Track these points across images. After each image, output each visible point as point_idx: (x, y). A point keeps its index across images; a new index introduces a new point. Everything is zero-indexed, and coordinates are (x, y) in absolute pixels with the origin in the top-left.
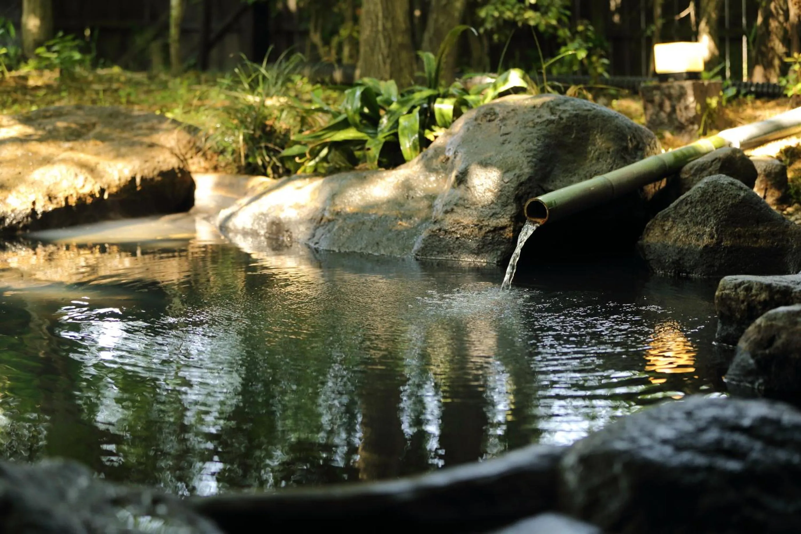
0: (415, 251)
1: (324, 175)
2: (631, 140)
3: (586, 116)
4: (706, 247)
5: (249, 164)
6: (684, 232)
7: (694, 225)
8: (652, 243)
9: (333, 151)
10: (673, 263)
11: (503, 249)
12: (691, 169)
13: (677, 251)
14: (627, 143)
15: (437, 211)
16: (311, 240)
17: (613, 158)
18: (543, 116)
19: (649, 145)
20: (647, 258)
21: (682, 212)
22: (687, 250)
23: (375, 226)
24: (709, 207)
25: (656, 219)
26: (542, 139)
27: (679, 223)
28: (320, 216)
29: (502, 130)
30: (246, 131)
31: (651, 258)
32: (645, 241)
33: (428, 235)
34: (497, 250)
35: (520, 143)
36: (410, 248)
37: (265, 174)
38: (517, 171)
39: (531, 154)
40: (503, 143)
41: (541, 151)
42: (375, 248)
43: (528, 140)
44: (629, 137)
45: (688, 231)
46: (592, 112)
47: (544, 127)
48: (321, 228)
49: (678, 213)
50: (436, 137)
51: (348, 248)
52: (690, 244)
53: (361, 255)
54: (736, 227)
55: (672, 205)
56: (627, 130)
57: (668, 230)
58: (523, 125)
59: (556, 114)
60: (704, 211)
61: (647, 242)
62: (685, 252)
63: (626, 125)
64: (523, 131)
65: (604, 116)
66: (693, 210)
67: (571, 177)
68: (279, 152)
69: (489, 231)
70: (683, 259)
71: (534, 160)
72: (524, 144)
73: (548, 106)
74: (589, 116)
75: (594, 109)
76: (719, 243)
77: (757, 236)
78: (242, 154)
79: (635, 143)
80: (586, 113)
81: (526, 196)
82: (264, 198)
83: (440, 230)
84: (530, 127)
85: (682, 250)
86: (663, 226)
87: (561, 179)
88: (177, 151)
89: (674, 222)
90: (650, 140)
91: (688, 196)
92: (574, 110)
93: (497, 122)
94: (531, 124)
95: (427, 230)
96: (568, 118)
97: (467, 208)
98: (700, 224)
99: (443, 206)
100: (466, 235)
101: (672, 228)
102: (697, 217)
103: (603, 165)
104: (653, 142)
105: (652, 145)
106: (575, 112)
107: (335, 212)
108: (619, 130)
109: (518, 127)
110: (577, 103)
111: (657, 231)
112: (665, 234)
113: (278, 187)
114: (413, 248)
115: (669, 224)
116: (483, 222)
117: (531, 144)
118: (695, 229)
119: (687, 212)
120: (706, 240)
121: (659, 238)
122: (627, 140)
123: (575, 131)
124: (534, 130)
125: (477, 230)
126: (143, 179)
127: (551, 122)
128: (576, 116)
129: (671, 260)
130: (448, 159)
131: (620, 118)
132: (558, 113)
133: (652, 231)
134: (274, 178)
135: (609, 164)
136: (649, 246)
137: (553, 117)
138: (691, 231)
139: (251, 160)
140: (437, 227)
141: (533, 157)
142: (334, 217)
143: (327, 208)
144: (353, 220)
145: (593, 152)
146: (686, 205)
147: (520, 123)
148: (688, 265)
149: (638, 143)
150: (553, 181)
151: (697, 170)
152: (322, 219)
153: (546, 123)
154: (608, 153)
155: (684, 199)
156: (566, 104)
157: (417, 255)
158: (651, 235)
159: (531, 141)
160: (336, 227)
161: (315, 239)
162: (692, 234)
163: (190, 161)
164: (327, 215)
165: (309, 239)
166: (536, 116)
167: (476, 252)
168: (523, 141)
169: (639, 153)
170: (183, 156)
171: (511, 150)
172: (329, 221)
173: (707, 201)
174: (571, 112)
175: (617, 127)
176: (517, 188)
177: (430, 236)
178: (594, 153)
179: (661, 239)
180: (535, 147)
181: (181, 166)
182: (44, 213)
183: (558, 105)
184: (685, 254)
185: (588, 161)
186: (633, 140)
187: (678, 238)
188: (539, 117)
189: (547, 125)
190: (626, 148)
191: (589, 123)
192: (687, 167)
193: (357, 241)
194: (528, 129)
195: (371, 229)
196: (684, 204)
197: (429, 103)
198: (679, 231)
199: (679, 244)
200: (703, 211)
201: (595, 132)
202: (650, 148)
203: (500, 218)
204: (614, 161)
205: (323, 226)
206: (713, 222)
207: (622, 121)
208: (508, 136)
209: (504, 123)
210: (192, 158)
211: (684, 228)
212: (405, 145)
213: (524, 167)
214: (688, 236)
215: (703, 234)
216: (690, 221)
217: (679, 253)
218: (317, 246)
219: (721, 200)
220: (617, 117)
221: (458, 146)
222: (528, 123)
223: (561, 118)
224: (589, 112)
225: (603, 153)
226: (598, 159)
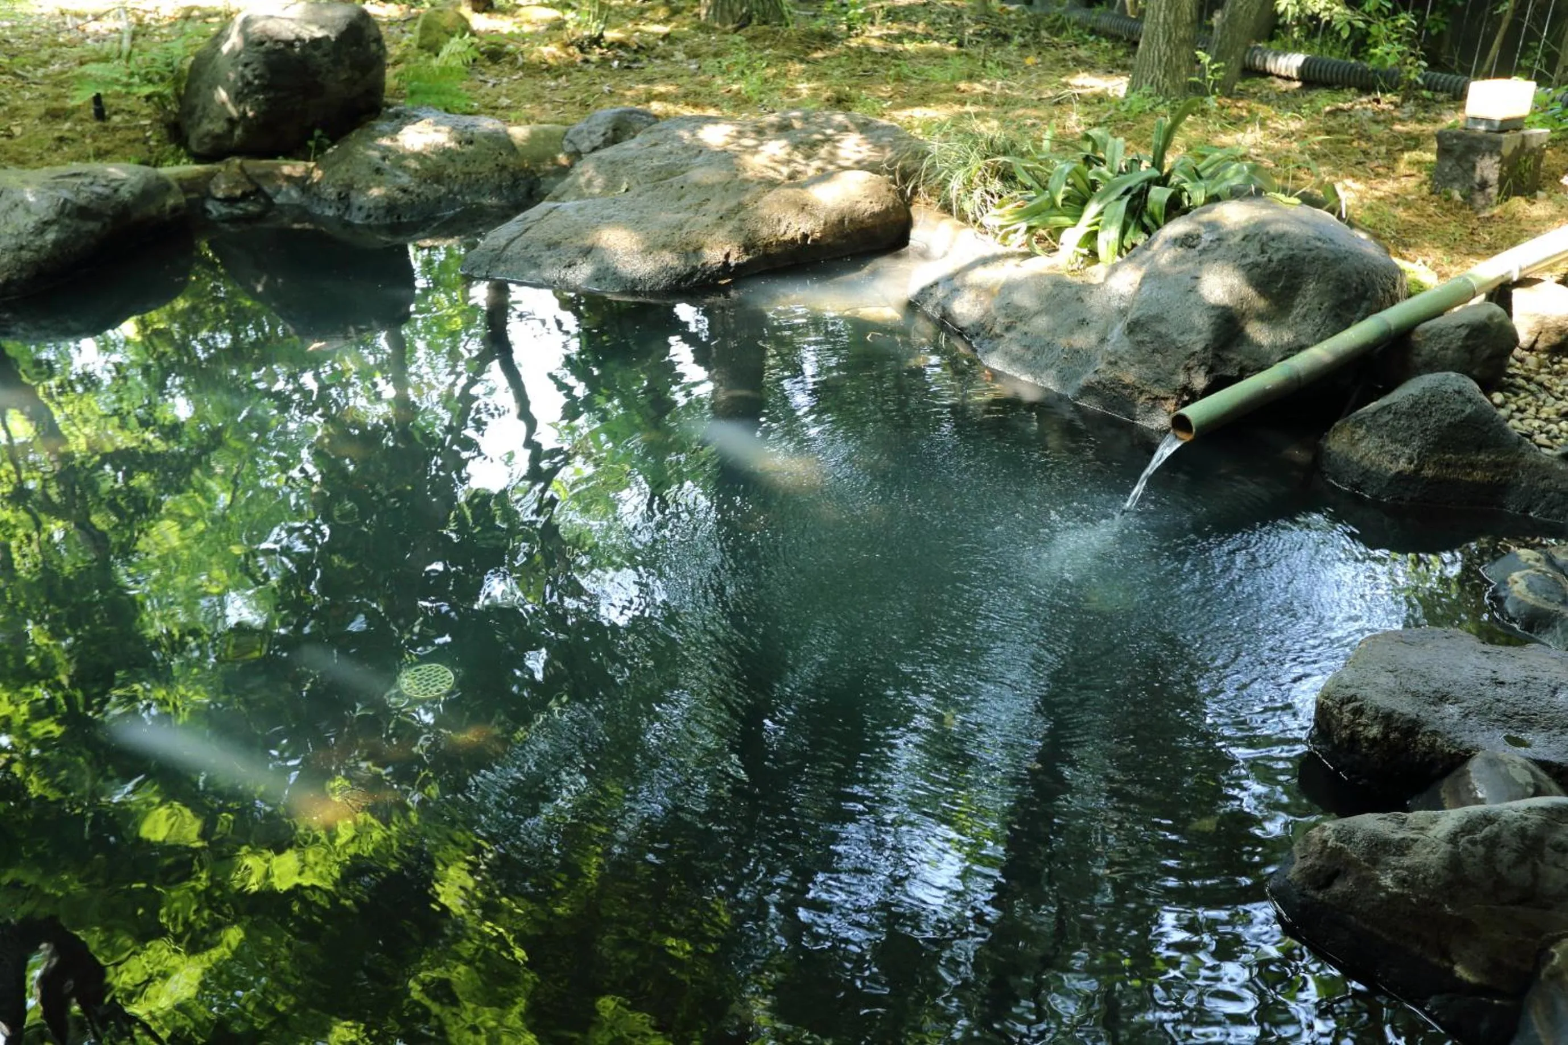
3: (1304, 258)
4: (1399, 473)
6: (1377, 447)
7: (1392, 442)
8: (1334, 450)
12: (1427, 331)
13: (1361, 471)
18: (1249, 256)
21: (1380, 420)
22: (1374, 472)
24: (1416, 423)
25: (1348, 421)
26: (1237, 292)
27: (1374, 434)
32: (1328, 443)
38: (1193, 336)
39: (1216, 313)
40: (1190, 291)
45: (1382, 447)
46: (1314, 253)
49: (1375, 421)
52: (1380, 465)
54: (1445, 453)
57: (1358, 440)
59: (1266, 255)
60: (1409, 427)
61: (1330, 446)
62: (1370, 474)
65: (1327, 258)
66: (1395, 423)
70: (1366, 484)
74: (1308, 259)
75: (1318, 247)
76: (1417, 471)
77: (1473, 466)
80: (1307, 253)
85: (1368, 471)
86: (1353, 432)
89: (1368, 431)
93: (1196, 251)
96: (1280, 261)
97: (1131, 365)
98: (1400, 442)
101: (1364, 437)
102: (1398, 433)
103: (1309, 325)
106: (1291, 252)
108: (1343, 278)
111: (1345, 437)
112: (1354, 444)
115: (1362, 432)
116: (1145, 386)
118: (1391, 447)
119: (1386, 424)
120: (1402, 464)
121: (1345, 446)
123: (1283, 280)
126: (851, 220)
127: (1255, 266)
128: (1292, 257)
132: (1269, 254)
133: (1339, 434)
136: (1330, 452)
137: (1260, 260)
138: (1386, 448)
140: (1097, 378)
143: (999, 319)
145: (1300, 306)
146: (1389, 412)
154: (1319, 310)
156: (1284, 239)
158: (1336, 439)
162: (1386, 452)
173: (1417, 415)
179: (1346, 448)
182: (737, 265)
183: (1273, 241)
184: (1370, 477)
185: (1290, 318)
187: (1366, 454)
188: (1244, 256)
191: (1306, 268)
196: (1385, 411)
198: (1371, 445)
199: (1366, 462)
201: (1310, 281)
204: (1325, 321)
206: (1416, 443)
207: (1351, 266)
208: (1199, 281)
211: (1378, 442)
214: (1380, 454)
215: (1400, 456)
216: (1388, 436)
217: (1364, 473)
219: (1437, 416)
220: (1345, 259)
223: (1270, 260)
224: (1310, 253)
225: (1313, 310)
226: (1304, 316)
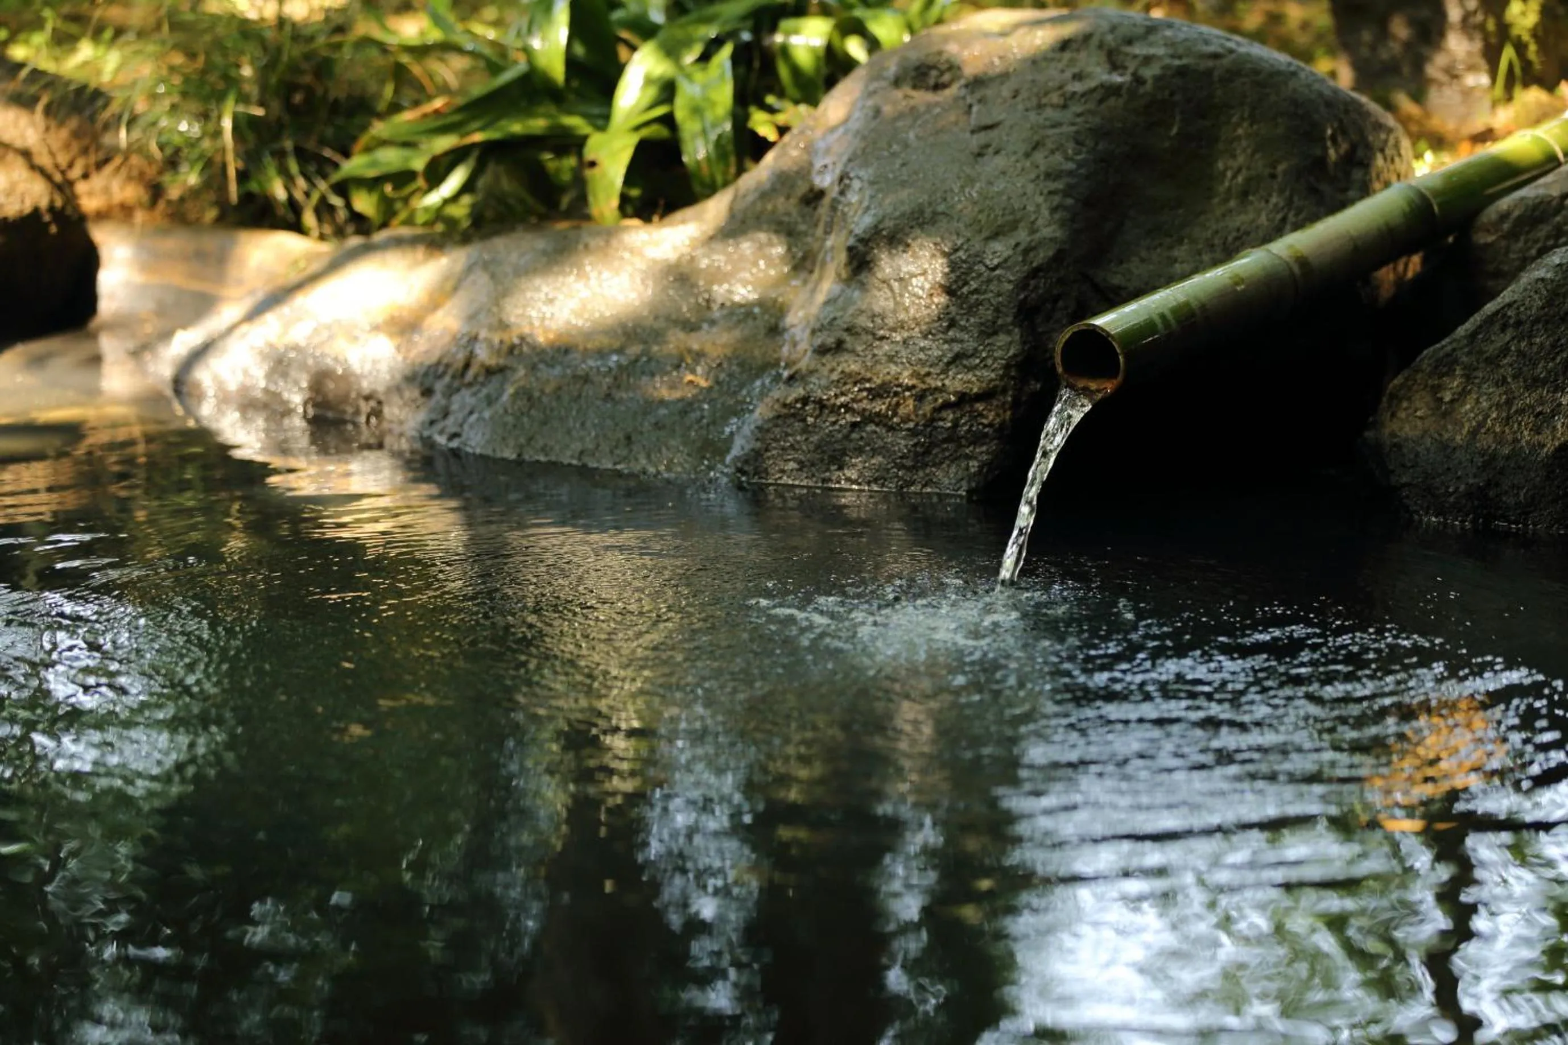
0: (737, 458)
1: (466, 239)
2: (1334, 139)
3: (1209, 73)
5: (247, 198)
6: (1498, 406)
7: (1527, 388)
8: (1406, 439)
9: (491, 168)
10: (1469, 495)
11: (985, 457)
12: (1503, 218)
13: (1479, 461)
14: (1325, 149)
15: (795, 344)
16: (439, 426)
17: (1287, 193)
18: (1089, 76)
19: (1382, 151)
20: (1393, 479)
21: (1491, 349)
22: (1508, 458)
23: (619, 387)
25: (1417, 371)
26: (1090, 143)
27: (1484, 380)
28: (461, 356)
29: (974, 116)
30: (241, 108)
31: (1404, 479)
32: (1387, 431)
33: (771, 415)
34: (968, 457)
35: (1027, 155)
36: (720, 449)
37: (297, 227)
38: (1022, 236)
39: (1059, 185)
40: (980, 155)
41: (1087, 177)
42: (622, 452)
43: (1050, 145)
44: (1329, 132)
45: (1509, 403)
46: (1226, 62)
47: (1090, 106)
48: (466, 393)
49: (1481, 352)
50: (783, 130)
51: (544, 450)
52: (1516, 441)
53: (584, 472)
55: (1461, 331)
56: (1322, 109)
57: (1452, 401)
58: (1034, 101)
59: (1125, 68)
60: (1556, 348)
61: (1393, 435)
62: (1501, 463)
63: (1321, 94)
64: (1033, 116)
65: (1256, 72)
66: (1523, 344)
67: (1171, 248)
68: (336, 166)
69: (947, 405)
70: (1497, 485)
71: (1069, 201)
72: (1039, 156)
73: (1101, 46)
74: (1216, 74)
75: (1231, 51)
78: (232, 173)
79: (1344, 147)
80: (1210, 63)
81: (1049, 306)
82: (301, 300)
83: (805, 400)
84: (1052, 106)
85: (1494, 457)
86: (1436, 389)
87: (1144, 254)
88: (44, 160)
89: (1468, 378)
90: (1383, 136)
91: (1509, 305)
92: (1173, 56)
93: (953, 90)
94: (1055, 98)
95: (768, 400)
96: (1157, 79)
97: (882, 338)
98: (1544, 382)
99: (813, 332)
100: (878, 414)
101: (1461, 396)
102: (1535, 365)
103: (1258, 212)
104: (1391, 141)
105: (1389, 152)
106: (1177, 62)
107: (505, 348)
108: (1300, 112)
109: (1020, 107)
110: (1182, 36)
111: (1421, 406)
112: (1444, 412)
113: (335, 266)
114: (728, 450)
115: (1455, 383)
116: (928, 380)
117: (1058, 157)
118: (1530, 399)
119: (1505, 351)
120: (1561, 431)
121: (1427, 423)
122: (1323, 139)
123: (1178, 118)
124: (1067, 115)
125: (911, 402)
127: (1111, 91)
128: (1182, 72)
129: (1462, 488)
130: (820, 194)
131: (1302, 75)
132: (1132, 66)
133: (1405, 404)
134: (322, 237)
135: (1276, 209)
136: (1398, 446)
137: (1117, 79)
138: (1518, 404)
139: (253, 186)
140: (799, 391)
141: (1066, 193)
142: (502, 362)
143: (483, 334)
144: (558, 370)
145: (1229, 174)
146: (1504, 328)
147: (1024, 94)
148: (1511, 501)
149: (1353, 148)
150: (1121, 262)
151: (1520, 221)
152: (467, 366)
153: (1097, 96)
154: (1273, 176)
155: (1497, 312)
156: (1152, 38)
157: (740, 470)
158: (1402, 415)
159: (1059, 148)
160: (511, 390)
161: (450, 424)
162: (1521, 412)
163: (81, 188)
164: (483, 355)
165: (432, 423)
166: (1068, 74)
167: (909, 463)
168: (1036, 146)
169: (1357, 174)
170: (63, 173)
171: (1004, 173)
172: (490, 372)
174: (1168, 61)
175: (1295, 103)
176: (1022, 285)
177: (778, 417)
178: (1234, 177)
179: (1431, 425)
180: (1071, 166)
181: (59, 203)
183: (1130, 42)
184: (1501, 472)
185: (1216, 200)
186: (1340, 139)
187: (1481, 425)
188: (1078, 77)
189: (1101, 101)
190: (1321, 162)
191: (1219, 92)
192: (1491, 213)
193: (569, 432)
194: (1049, 112)
195: (608, 397)
196: (1497, 327)
197: (756, 31)
198: (1485, 405)
199: (1485, 441)
200: (1553, 346)
201: (1235, 119)
202: (1385, 159)
203: (976, 367)
204: (1289, 202)
205: (470, 385)
207: (1309, 86)
208: (993, 134)
209: (978, 95)
210: (85, 176)
211: (1498, 395)
212: (696, 152)
213: (1040, 222)
214: (1508, 418)
215: (1554, 413)
216: (1515, 377)
217: (1486, 466)
218: (454, 444)
220: (1294, 74)
221: (850, 160)
222: (1046, 94)
223: (1138, 80)
224: (1218, 62)
225: (1259, 178)
226: (1244, 194)
